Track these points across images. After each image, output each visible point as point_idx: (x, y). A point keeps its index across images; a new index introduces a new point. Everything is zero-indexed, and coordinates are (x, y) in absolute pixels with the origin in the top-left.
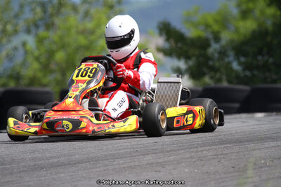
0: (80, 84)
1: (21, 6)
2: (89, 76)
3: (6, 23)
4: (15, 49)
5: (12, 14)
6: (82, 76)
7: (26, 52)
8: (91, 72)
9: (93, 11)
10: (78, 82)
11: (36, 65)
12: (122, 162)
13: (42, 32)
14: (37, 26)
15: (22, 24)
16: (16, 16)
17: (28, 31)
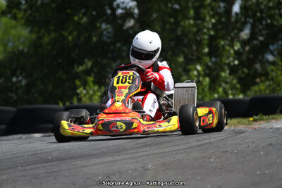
0: (122, 90)
2: (129, 82)
6: (122, 83)
8: (129, 79)
10: (120, 88)
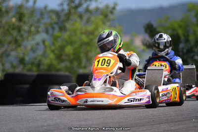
1: (42, 14)
3: (31, 26)
4: (38, 44)
5: (35, 19)
7: (45, 47)
9: (93, 18)
11: (52, 56)
12: (145, 129)
13: (57, 33)
14: (53, 28)
15: (42, 27)
16: (38, 21)
17: (47, 32)
